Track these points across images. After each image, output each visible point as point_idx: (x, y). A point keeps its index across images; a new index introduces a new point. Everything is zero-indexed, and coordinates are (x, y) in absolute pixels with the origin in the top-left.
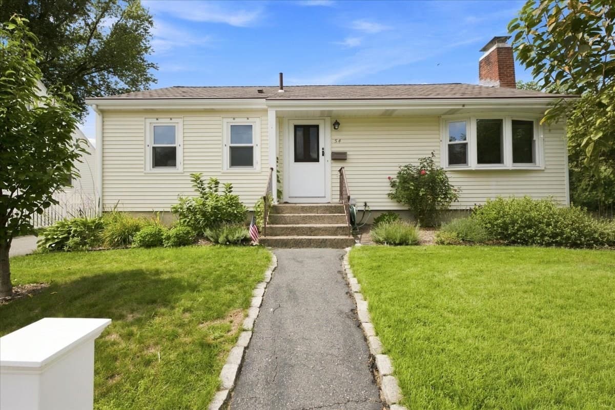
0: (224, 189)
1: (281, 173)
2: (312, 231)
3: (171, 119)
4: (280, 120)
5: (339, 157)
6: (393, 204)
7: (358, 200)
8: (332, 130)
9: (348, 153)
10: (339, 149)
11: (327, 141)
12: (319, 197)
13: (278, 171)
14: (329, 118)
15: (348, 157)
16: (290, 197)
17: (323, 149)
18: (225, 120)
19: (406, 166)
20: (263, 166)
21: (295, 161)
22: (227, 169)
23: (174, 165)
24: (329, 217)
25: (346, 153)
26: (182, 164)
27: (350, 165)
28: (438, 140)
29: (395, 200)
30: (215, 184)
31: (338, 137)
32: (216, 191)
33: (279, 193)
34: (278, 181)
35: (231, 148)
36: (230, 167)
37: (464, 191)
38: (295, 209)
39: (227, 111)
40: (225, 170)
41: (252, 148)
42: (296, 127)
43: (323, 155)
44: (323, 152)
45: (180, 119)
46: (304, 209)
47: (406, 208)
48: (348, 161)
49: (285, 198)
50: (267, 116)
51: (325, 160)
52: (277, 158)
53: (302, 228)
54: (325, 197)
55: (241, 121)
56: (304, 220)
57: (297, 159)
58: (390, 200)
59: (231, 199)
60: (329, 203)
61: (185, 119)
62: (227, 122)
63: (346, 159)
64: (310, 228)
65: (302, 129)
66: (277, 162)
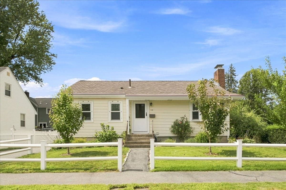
0: (111, 129)
1: (131, 122)
2: (142, 143)
3: (88, 101)
4: (130, 102)
5: (152, 116)
6: (172, 134)
7: (159, 133)
8: (149, 106)
9: (156, 115)
10: (152, 113)
11: (148, 110)
12: (145, 132)
13: (130, 122)
14: (149, 101)
15: (156, 116)
16: (134, 132)
17: (146, 113)
18: (109, 102)
19: (176, 120)
20: (124, 120)
21: (136, 118)
22: (110, 121)
23: (90, 119)
24: (147, 138)
25: (155, 115)
26: (93, 119)
27: (156, 119)
28: (188, 110)
29: (173, 133)
30: (108, 127)
31: (152, 109)
32: (108, 129)
33: (130, 130)
34: (130, 126)
35: (112, 113)
36: (111, 120)
37: (196, 129)
38: (136, 136)
39: (110, 98)
40: (109, 121)
41: (119, 112)
42: (136, 104)
43: (146, 116)
44: (146, 114)
45: (92, 101)
46: (139, 136)
47: (176, 136)
48: (156, 118)
49: (132, 132)
50: (126, 100)
51: (147, 117)
52: (129, 117)
53: (138, 142)
54: (147, 132)
55: (115, 102)
56: (139, 139)
57: (137, 117)
58: (171, 133)
59: (114, 132)
60: (149, 134)
61: (94, 101)
62: (110, 103)
63: (155, 117)
64: (141, 142)
65: (139, 105)
66: (129, 118)
